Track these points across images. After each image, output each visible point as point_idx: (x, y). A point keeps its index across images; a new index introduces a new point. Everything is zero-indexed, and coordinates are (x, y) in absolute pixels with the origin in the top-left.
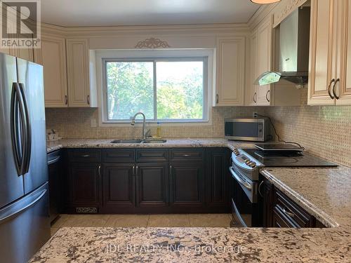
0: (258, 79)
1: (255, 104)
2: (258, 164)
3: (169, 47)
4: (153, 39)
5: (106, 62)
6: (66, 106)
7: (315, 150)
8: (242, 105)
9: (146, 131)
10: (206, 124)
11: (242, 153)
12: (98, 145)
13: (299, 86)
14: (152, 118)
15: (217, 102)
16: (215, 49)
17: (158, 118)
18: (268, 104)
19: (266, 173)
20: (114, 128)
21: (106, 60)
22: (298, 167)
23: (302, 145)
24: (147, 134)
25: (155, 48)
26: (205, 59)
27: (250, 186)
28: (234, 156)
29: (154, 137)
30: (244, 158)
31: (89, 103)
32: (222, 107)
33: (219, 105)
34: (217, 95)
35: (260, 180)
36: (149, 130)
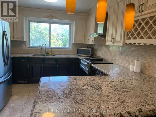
0: (90, 35)
1: (88, 43)
2: (90, 63)
3: (57, 19)
4: (51, 15)
5: (30, 22)
6: (13, 40)
7: (107, 59)
8: (83, 43)
9: (46, 51)
10: (70, 50)
11: (84, 60)
12: (28, 56)
13: (103, 38)
14: (49, 46)
15: (75, 41)
16: (74, 22)
17: (51, 46)
18: (93, 43)
19: (93, 65)
20: (33, 50)
21: (29, 21)
22: (102, 64)
23: (103, 58)
24: (47, 52)
25: (51, 18)
26: (70, 24)
27: (87, 70)
28: (81, 61)
29: (50, 54)
30: (85, 61)
31: (23, 39)
32: (76, 44)
33: (75, 43)
34: (75, 39)
35: (91, 68)
36: (48, 51)
